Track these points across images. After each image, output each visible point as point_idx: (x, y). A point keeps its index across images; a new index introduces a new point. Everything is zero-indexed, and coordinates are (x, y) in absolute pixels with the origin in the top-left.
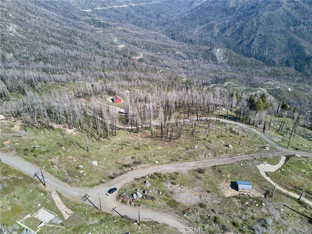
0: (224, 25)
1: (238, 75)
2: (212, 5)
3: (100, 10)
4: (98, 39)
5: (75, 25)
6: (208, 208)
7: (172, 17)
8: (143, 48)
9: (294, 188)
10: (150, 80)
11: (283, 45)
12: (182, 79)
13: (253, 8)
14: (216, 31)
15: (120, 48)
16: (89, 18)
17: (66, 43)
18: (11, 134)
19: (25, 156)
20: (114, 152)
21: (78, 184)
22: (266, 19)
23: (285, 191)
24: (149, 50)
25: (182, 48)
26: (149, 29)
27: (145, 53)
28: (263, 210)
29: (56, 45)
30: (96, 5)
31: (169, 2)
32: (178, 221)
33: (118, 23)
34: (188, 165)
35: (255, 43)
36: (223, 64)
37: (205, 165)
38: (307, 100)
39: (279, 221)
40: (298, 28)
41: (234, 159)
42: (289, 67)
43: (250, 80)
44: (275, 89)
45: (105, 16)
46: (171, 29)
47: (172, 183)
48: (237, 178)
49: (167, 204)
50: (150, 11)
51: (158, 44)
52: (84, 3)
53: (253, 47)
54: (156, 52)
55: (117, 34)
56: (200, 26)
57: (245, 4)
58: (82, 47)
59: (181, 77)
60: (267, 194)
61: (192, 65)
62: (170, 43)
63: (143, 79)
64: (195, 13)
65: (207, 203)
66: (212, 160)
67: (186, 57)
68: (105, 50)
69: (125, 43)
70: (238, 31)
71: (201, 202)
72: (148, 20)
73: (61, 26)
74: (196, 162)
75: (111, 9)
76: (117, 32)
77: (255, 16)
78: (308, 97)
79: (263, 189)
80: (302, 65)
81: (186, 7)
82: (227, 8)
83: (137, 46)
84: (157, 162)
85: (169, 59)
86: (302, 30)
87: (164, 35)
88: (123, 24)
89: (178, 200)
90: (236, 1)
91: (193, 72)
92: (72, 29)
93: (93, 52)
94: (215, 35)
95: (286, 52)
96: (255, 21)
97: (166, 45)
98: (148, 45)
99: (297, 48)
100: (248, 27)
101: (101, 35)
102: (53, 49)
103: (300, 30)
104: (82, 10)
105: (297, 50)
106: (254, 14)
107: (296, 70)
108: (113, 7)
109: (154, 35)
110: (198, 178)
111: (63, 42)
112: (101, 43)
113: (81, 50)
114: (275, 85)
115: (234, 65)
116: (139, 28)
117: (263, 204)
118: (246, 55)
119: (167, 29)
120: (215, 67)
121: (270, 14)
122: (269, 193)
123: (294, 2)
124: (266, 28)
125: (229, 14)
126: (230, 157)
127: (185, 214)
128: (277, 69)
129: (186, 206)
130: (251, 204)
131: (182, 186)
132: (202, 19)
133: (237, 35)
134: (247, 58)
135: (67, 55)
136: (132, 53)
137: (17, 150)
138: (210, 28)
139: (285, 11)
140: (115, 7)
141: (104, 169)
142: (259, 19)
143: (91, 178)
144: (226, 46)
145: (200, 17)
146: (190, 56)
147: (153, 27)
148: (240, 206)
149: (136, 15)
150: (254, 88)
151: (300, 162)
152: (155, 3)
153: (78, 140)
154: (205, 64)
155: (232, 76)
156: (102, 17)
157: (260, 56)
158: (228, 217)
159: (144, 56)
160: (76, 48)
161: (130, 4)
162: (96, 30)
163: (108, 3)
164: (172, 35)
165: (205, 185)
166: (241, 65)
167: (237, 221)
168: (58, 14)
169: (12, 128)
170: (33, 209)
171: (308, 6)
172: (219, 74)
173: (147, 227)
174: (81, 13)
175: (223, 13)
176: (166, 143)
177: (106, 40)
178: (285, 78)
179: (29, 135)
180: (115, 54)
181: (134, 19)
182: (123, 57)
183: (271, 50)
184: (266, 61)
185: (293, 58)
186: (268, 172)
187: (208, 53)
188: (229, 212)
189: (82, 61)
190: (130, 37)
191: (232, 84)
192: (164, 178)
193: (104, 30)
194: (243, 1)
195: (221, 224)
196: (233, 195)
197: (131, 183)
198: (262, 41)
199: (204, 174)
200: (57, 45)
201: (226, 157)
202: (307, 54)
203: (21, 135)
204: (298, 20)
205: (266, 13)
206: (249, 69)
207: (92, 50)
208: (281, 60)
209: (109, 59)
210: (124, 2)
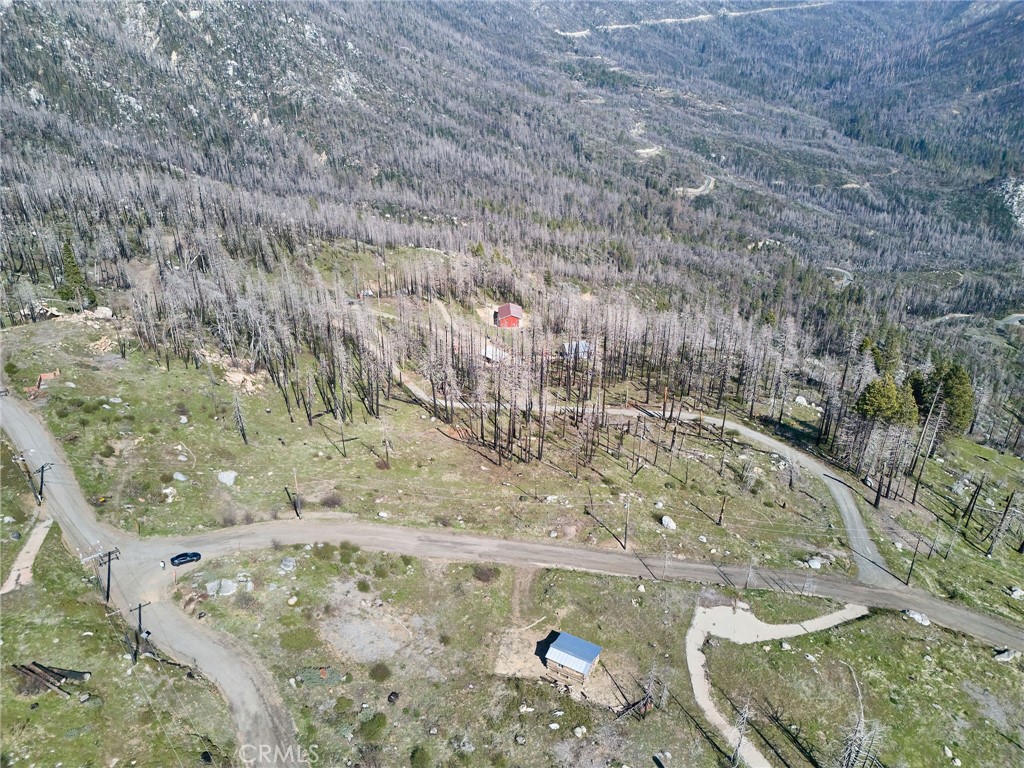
3: (615, 32)
4: (579, 123)
5: (527, 78)
7: (868, 56)
8: (726, 163)
9: (764, 719)
15: (644, 156)
16: (574, 57)
18: (77, 358)
25: (877, 169)
26: (770, 96)
27: (728, 177)
28: (563, 747)
29: (450, 138)
30: (607, 16)
31: (867, 5)
32: (258, 690)
45: (627, 52)
46: (853, 99)
47: (361, 584)
49: (282, 635)
50: (788, 33)
51: (785, 152)
52: (571, 11)
54: (769, 178)
55: (650, 112)
56: (972, 91)
58: (524, 146)
59: (831, 274)
61: (897, 232)
62: (834, 150)
63: (678, 264)
64: (964, 44)
65: (403, 668)
67: (882, 201)
68: (591, 161)
69: (665, 140)
72: (773, 67)
73: (480, 80)
74: (503, 542)
75: (654, 28)
76: (653, 105)
79: (640, 686)
81: (933, 20)
83: (708, 153)
84: (383, 514)
85: (811, 205)
87: (821, 120)
88: (679, 79)
89: (325, 636)
93: (551, 165)
97: (813, 156)
101: (593, 113)
102: (437, 148)
104: (561, 33)
108: (663, 21)
109: (779, 119)
110: (458, 590)
111: (472, 129)
112: (585, 138)
113: (516, 155)
116: (733, 92)
117: (582, 730)
119: (839, 99)
120: (995, 252)
126: (637, 556)
127: (295, 676)
129: (327, 658)
130: (540, 716)
132: (986, 67)
135: (470, 168)
136: (678, 176)
140: (669, 21)
145: (981, 58)
146: (898, 200)
147: (784, 92)
148: (495, 710)
149: (735, 48)
152: (813, 8)
154: (955, 237)
156: (618, 55)
159: (716, 187)
160: (505, 149)
161: (723, 11)
163: (647, 8)
164: (853, 121)
165: (453, 618)
167: (437, 749)
168: (486, 45)
169: (92, 344)
174: (554, 42)
176: (484, 468)
177: (605, 129)
179: (121, 368)
180: (619, 177)
181: (725, 62)
182: (643, 187)
186: (719, 639)
187: (978, 195)
188: (440, 717)
190: (690, 123)
192: (353, 564)
193: (609, 98)
195: (377, 741)
199: (487, 584)
200: (453, 136)
203: (102, 366)
207: (551, 158)
209: (594, 191)
210: (702, 6)
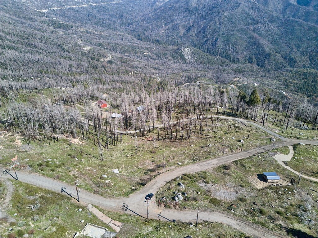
0: (188, 25)
1: (207, 73)
2: (175, 5)
3: (57, 10)
4: (60, 41)
5: (32, 26)
6: (249, 201)
7: (136, 17)
8: (110, 50)
9: (312, 173)
10: (124, 83)
11: (245, 43)
12: (155, 79)
13: (214, 7)
14: (182, 31)
15: (86, 50)
16: (46, 19)
17: (24, 46)
18: (14, 150)
19: (42, 172)
20: (129, 157)
21: (111, 195)
22: (228, 19)
23: (306, 177)
24: (116, 52)
25: (150, 48)
26: (113, 29)
27: (113, 54)
28: (296, 196)
29: (13, 49)
30: (52, 5)
31: (131, 2)
32: (228, 217)
33: (80, 24)
34: (210, 163)
35: (219, 42)
36: (192, 63)
37: (226, 161)
38: (272, 93)
39: (315, 205)
40: (256, 27)
41: (249, 153)
42: (252, 63)
43: (219, 77)
44: (243, 85)
45: (64, 16)
46: (136, 29)
47: (205, 182)
48: (261, 170)
49: (210, 202)
50: (112, 11)
51: (125, 45)
52: (39, 3)
53: (218, 46)
54: (124, 53)
55: (81, 36)
56: (165, 26)
57: (207, 4)
58: (44, 50)
59: (154, 78)
60: (292, 181)
61: (162, 65)
62: (137, 44)
63: (117, 81)
64: (159, 13)
65: (245, 197)
66: (231, 156)
67: (155, 57)
68: (70, 53)
69: (90, 44)
70: (202, 31)
71: (240, 197)
72: (111, 21)
73: (15, 28)
74: (217, 159)
75: (70, 9)
76: (80, 34)
77: (217, 15)
78: (273, 90)
79: (287, 178)
80: (263, 61)
81: (148, 7)
82: (189, 8)
83: (104, 47)
84: (180, 163)
85: (139, 60)
86: (260, 28)
87: (130, 36)
88: (85, 25)
89: (218, 198)
90: (197, 1)
91: (165, 72)
92: (29, 31)
93: (57, 55)
94: (181, 34)
95: (248, 49)
96: (217, 21)
97: (133, 46)
98: (115, 46)
99: (257, 45)
100: (211, 27)
101: (63, 37)
102: (11, 54)
103: (258, 28)
104: (38, 11)
105: (257, 47)
106: (216, 14)
107: (258, 66)
108: (72, 6)
109: (119, 36)
110: (225, 174)
111: (21, 46)
112: (64, 46)
113: (43, 53)
114: (243, 81)
115: (202, 64)
116: (103, 28)
117: (295, 191)
118: (212, 53)
119: (132, 29)
120: (185, 67)
121: (230, 14)
122: (294, 181)
123: (250, 2)
124: (228, 27)
125: (192, 13)
126: (245, 151)
127: (231, 210)
128: (242, 66)
129: (228, 203)
130: (284, 192)
131: (215, 184)
132: (166, 19)
133: (202, 34)
134: (213, 56)
135: (28, 59)
136: (100, 55)
137: (31, 166)
138: (175, 28)
139: (244, 10)
140: (74, 6)
141: (128, 176)
142: (221, 19)
143: (120, 187)
144: (192, 45)
145: (164, 17)
146: (159, 56)
147: (117, 28)
148: (276, 196)
149: (98, 15)
150: (225, 85)
151: (307, 150)
152: (117, 3)
153: (87, 149)
154: (175, 64)
155: (202, 74)
156: (61, 17)
157: (225, 54)
158: (270, 207)
159: (112, 57)
160: (37, 52)
161: (91, 4)
162: (56, 31)
163: (66, 2)
164: (139, 35)
165: (235, 181)
166: (209, 63)
167: (279, 210)
168: (10, 15)
169: (14, 143)
170: (78, 226)
171: (263, 6)
172: (190, 73)
173: (204, 227)
174: (37, 14)
175: (186, 13)
176: (178, 144)
177: (70, 42)
178: (250, 74)
179: (34, 149)
180: (81, 57)
181: (97, 19)
182: (90, 60)
183: (234, 49)
184: (231, 59)
185: (255, 55)
186: (285, 162)
187: (176, 53)
188: (269, 203)
189: (47, 65)
190: (94, 39)
191: (204, 83)
192: (195, 178)
193: (65, 32)
194: (204, 1)
195: (267, 215)
196: (263, 187)
197: (164, 187)
198: (225, 40)
199: (230, 170)
200: (15, 49)
201: (242, 152)
202: (266, 51)
203: (27, 150)
204: (255, 19)
205: (227, 13)
206: (217, 67)
207: (55, 53)
208: (244, 57)
209: (76, 63)
210: (83, 2)
